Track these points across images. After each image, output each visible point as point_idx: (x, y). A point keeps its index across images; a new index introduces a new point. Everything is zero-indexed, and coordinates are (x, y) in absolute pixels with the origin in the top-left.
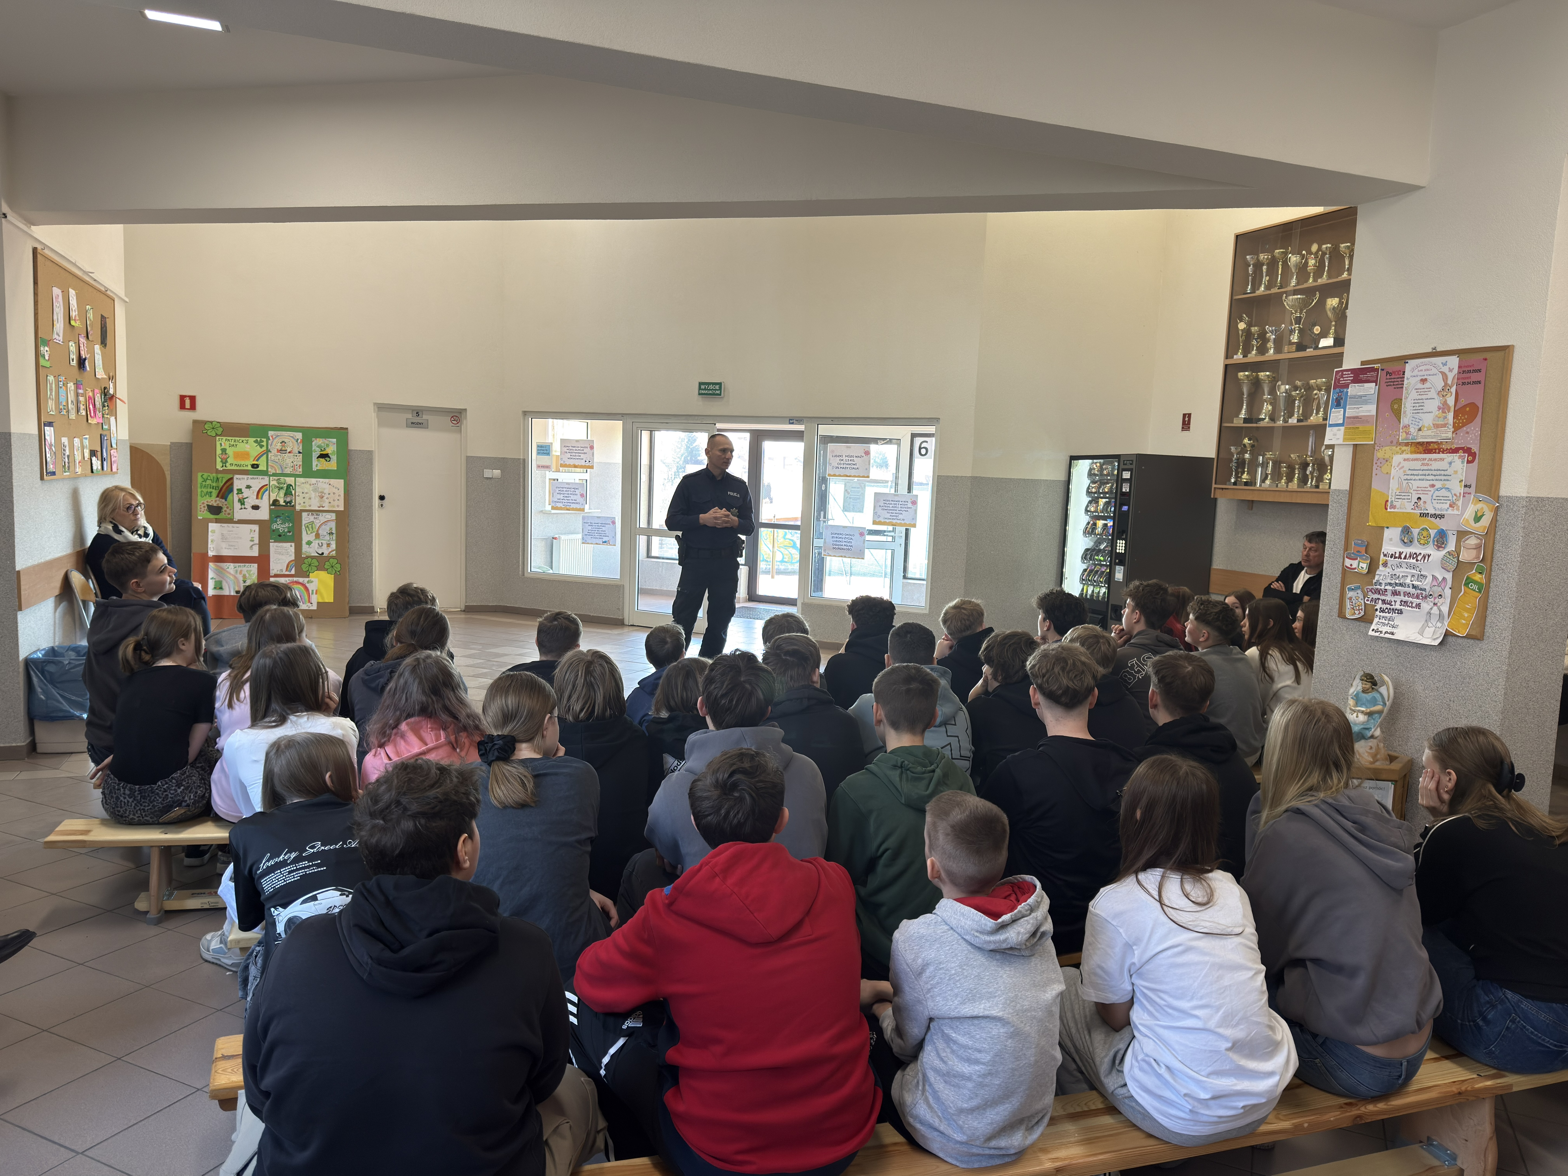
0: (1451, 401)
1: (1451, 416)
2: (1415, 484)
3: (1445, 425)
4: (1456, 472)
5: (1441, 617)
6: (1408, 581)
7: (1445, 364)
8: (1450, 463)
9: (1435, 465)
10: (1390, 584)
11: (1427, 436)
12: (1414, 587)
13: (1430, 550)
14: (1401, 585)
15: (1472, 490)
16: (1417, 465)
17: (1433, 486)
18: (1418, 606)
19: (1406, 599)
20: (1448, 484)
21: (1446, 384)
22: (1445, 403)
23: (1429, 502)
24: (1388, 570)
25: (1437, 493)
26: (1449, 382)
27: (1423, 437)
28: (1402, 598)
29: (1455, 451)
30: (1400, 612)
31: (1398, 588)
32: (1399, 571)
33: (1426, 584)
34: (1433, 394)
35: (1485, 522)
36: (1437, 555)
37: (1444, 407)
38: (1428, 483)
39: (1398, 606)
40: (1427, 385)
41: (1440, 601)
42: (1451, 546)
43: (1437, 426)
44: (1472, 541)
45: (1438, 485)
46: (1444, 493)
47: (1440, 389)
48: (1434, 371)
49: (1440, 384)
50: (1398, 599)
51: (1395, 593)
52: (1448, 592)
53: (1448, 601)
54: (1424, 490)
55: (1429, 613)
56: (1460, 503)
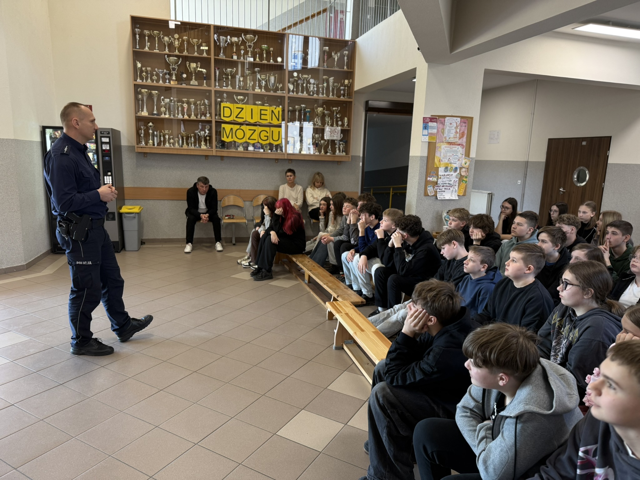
0: (458, 131)
1: (458, 135)
2: (448, 154)
3: (456, 137)
4: (459, 151)
5: (456, 191)
6: (447, 182)
7: (457, 120)
8: (458, 148)
9: (454, 149)
10: (442, 184)
11: (452, 140)
12: (449, 184)
13: (452, 173)
14: (445, 184)
15: (464, 156)
16: (449, 149)
17: (453, 155)
18: (449, 189)
19: (446, 187)
20: (457, 154)
21: (457, 126)
22: (456, 131)
23: (452, 159)
24: (441, 180)
25: (454, 157)
26: (458, 125)
27: (450, 140)
28: (445, 187)
29: (459, 145)
30: (444, 191)
31: (444, 185)
32: (444, 180)
33: (452, 183)
34: (453, 128)
35: (467, 164)
36: (455, 174)
37: (456, 132)
38: (451, 154)
39: (444, 190)
40: (452, 125)
41: (455, 187)
42: (458, 171)
43: (454, 137)
44: (464, 170)
45: (455, 154)
46: (456, 157)
47: (455, 126)
48: (454, 121)
49: (455, 125)
50: (444, 188)
51: (443, 186)
52: (457, 184)
53: (457, 187)
54: (451, 156)
55: (453, 191)
56: (461, 160)
